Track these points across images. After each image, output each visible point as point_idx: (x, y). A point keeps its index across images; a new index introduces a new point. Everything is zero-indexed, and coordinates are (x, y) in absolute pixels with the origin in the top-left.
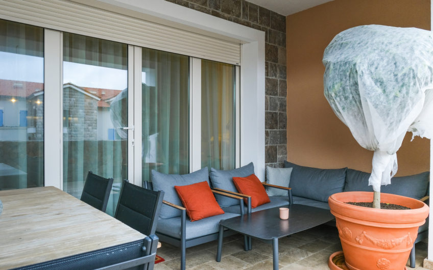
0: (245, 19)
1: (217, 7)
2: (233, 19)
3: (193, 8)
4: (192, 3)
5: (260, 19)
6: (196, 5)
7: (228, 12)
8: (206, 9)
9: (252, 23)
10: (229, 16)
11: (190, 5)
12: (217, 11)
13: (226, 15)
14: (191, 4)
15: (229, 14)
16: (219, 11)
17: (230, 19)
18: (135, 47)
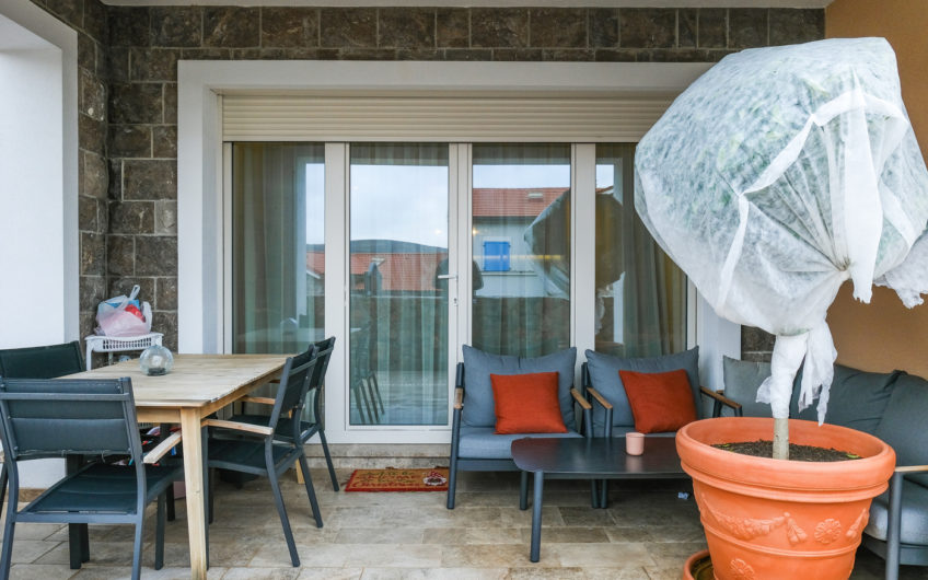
0: (689, 45)
1: (608, 41)
2: (652, 55)
3: (551, 58)
4: (549, 49)
5: (731, 37)
6: (559, 50)
7: (639, 43)
8: (581, 52)
9: (708, 50)
10: (640, 50)
11: (544, 54)
12: (611, 49)
13: (633, 51)
14: (547, 51)
15: (641, 46)
16: (617, 48)
17: (642, 58)
18: (460, 145)
